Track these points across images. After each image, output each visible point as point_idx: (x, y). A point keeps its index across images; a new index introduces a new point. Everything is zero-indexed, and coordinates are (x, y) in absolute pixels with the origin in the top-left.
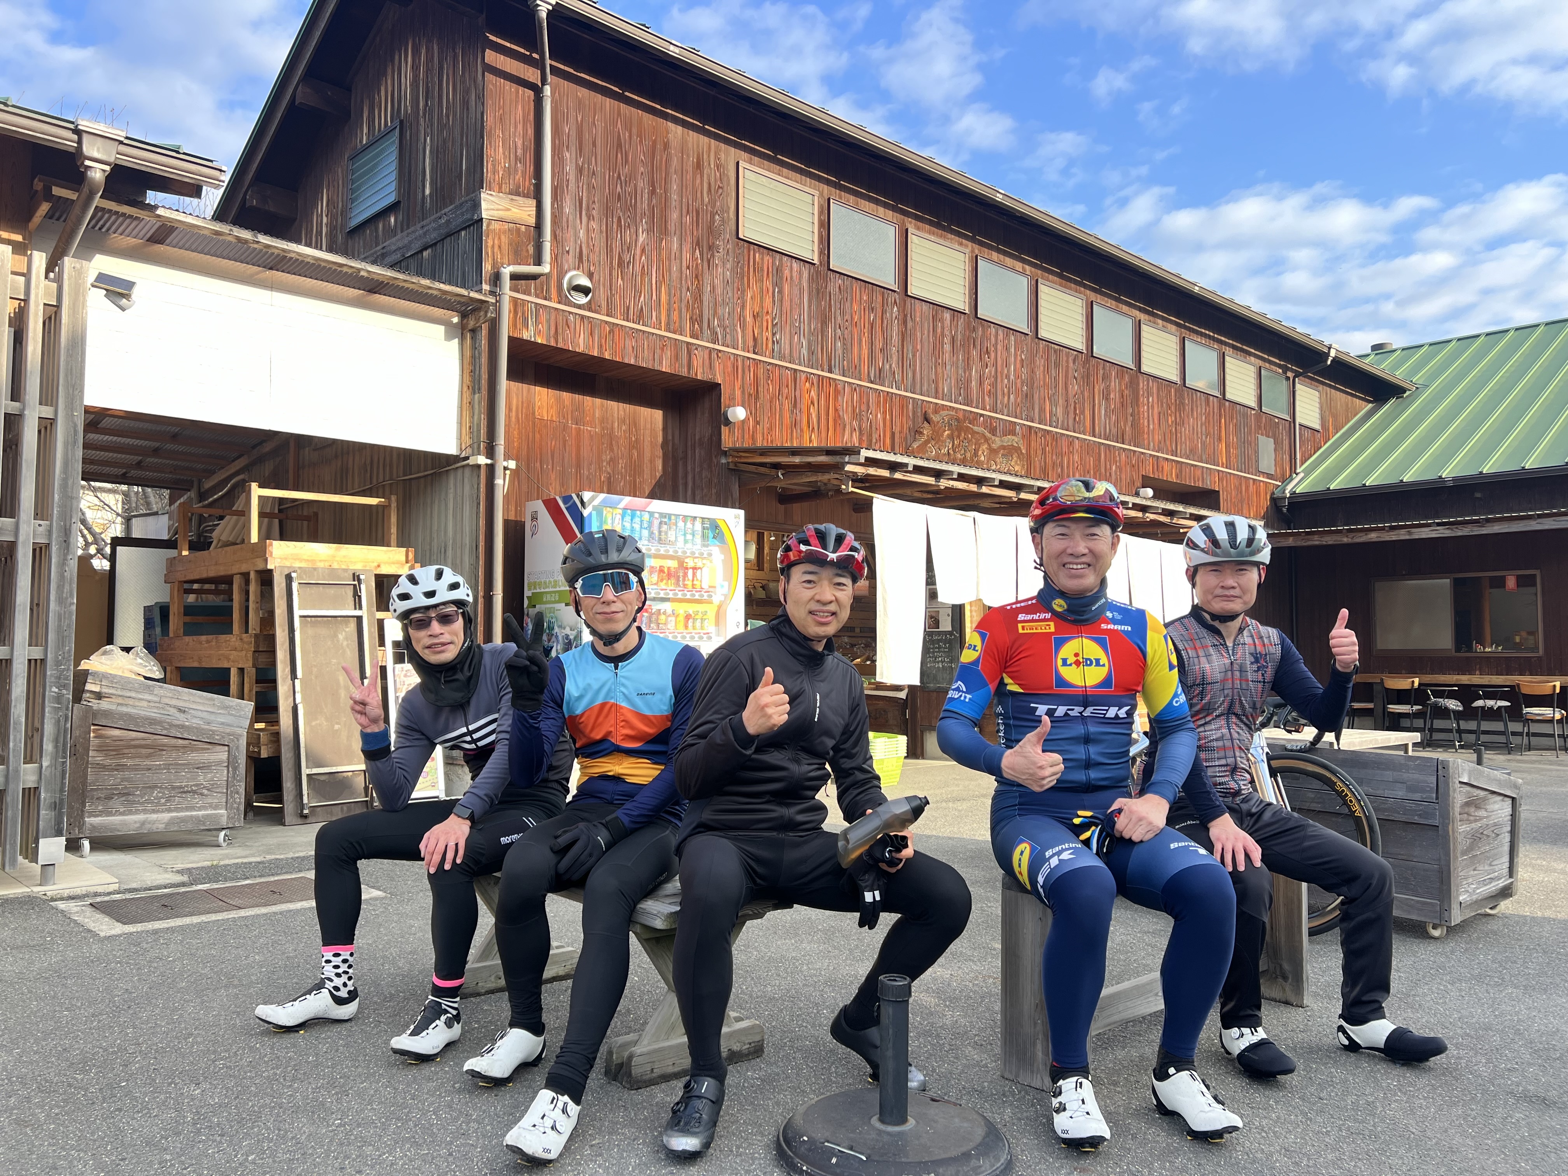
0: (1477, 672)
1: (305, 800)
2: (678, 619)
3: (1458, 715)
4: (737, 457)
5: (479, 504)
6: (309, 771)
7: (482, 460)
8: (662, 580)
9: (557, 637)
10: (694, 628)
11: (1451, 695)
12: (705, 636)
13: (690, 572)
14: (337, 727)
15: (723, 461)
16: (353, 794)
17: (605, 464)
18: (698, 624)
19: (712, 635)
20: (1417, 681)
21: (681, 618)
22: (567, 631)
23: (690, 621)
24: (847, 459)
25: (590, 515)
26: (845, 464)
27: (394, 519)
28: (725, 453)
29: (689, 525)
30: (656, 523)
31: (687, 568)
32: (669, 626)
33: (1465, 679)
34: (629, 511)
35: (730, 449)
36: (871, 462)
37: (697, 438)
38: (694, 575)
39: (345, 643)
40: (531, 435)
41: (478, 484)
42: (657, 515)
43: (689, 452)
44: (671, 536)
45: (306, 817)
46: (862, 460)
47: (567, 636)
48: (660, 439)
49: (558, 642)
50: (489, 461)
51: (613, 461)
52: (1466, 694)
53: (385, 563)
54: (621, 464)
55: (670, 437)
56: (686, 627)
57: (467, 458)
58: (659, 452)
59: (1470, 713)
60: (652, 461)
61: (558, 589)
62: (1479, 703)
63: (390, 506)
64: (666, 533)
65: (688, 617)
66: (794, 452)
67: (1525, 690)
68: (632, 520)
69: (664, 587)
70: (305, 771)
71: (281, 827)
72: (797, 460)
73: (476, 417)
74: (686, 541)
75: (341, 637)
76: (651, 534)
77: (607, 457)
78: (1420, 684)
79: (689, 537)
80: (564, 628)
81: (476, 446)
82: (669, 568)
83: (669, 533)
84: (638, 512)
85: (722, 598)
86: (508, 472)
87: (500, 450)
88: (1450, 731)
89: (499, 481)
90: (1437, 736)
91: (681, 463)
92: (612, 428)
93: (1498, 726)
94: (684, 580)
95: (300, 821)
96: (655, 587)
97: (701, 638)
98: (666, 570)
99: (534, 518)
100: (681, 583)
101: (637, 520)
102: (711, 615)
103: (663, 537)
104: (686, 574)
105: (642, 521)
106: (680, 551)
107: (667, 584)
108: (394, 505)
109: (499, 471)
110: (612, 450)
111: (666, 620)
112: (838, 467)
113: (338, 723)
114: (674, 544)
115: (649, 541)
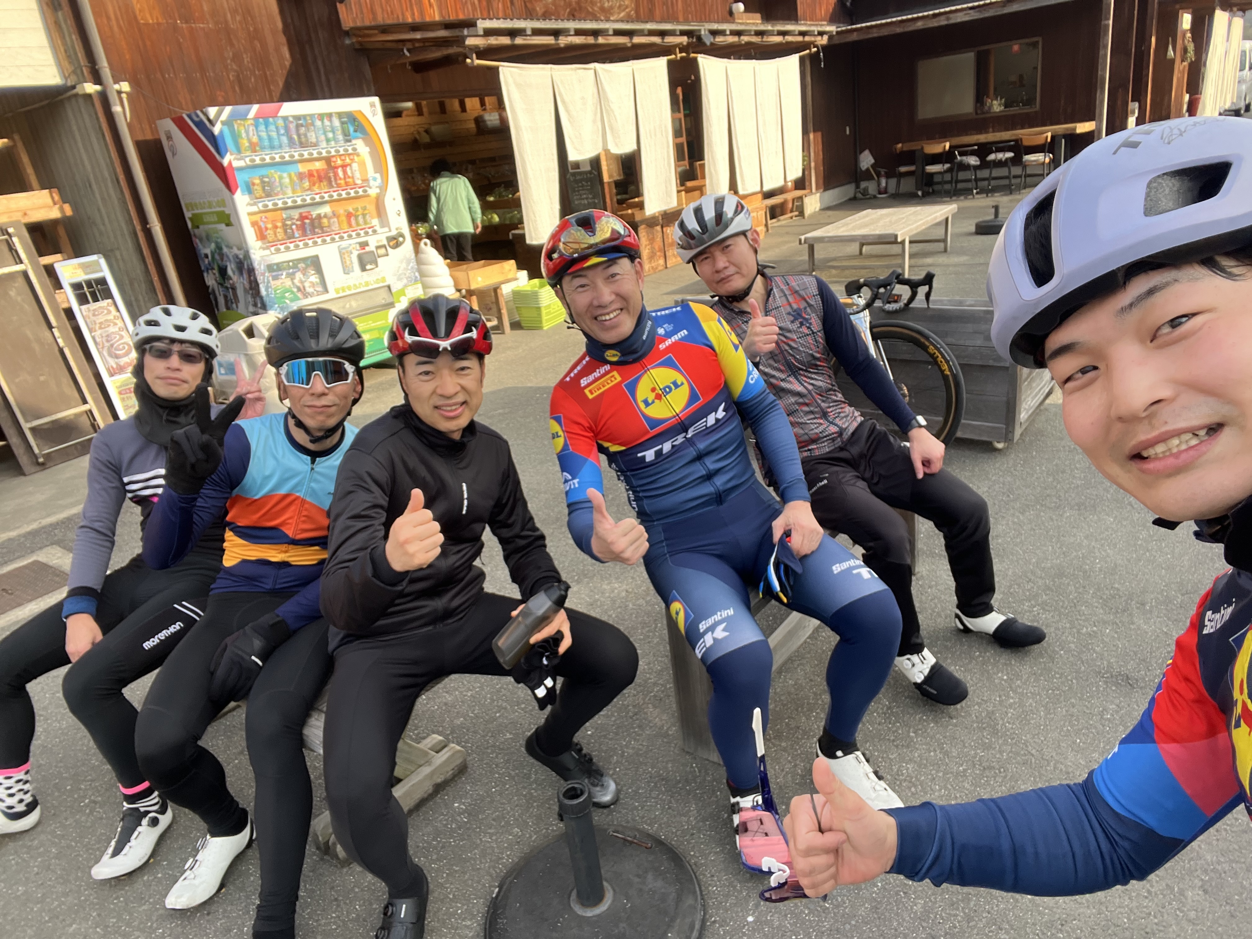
0: (991, 130)
1: (36, 451)
2: (341, 219)
3: (976, 168)
4: (360, 36)
5: (103, 135)
6: (29, 425)
7: (90, 88)
8: (314, 185)
9: (228, 257)
10: (358, 224)
11: (973, 153)
12: (370, 231)
13: (340, 172)
14: (42, 378)
15: (347, 42)
16: (81, 434)
17: (229, 61)
18: (360, 219)
19: (377, 228)
20: (947, 145)
21: (344, 218)
22: (235, 251)
23: (352, 219)
24: (466, 32)
25: (221, 132)
26: (464, 38)
27: (25, 159)
28: (347, 33)
29: (327, 123)
30: (292, 126)
31: (337, 168)
32: (333, 228)
33: (982, 138)
34: (261, 120)
35: (352, 29)
36: (489, 33)
37: (316, 18)
38: (345, 172)
39: (19, 299)
40: (140, 43)
41: (96, 114)
42: (291, 119)
43: (313, 36)
44: (312, 137)
45: (43, 464)
46: (481, 33)
47: (237, 256)
48: (280, 25)
49: (230, 261)
50: (98, 88)
51: (237, 58)
52: (983, 150)
53: (32, 209)
54: (246, 59)
55: (289, 21)
56: (350, 225)
57: (74, 87)
58: (283, 39)
59: (985, 164)
60: (277, 49)
61: (213, 210)
62: (992, 157)
63: (15, 146)
64: (306, 135)
65: (349, 215)
66: (415, 28)
67: (1026, 143)
68: (266, 128)
69: (318, 191)
70: (26, 426)
71: (22, 478)
72: (418, 36)
73: (67, 38)
74: (328, 140)
75: (12, 293)
76: (290, 139)
77: (229, 54)
78: (950, 147)
79: (330, 135)
80: (232, 248)
81: (79, 72)
82: (317, 171)
83: (309, 134)
84: (271, 120)
85: (378, 191)
86: (124, 96)
87: (106, 72)
88: (969, 181)
89: (117, 109)
90: (960, 186)
91: (307, 47)
92: (226, 22)
93: (1003, 172)
94: (336, 179)
95: (38, 468)
96: (309, 193)
97: (367, 233)
98: (315, 174)
99: (169, 138)
100: (333, 183)
101: (272, 127)
102: (372, 208)
103: (303, 140)
104: (336, 175)
105: (277, 128)
106: (324, 152)
107: (320, 187)
108: (20, 145)
109: (113, 98)
110: (232, 45)
111: (329, 222)
112: (460, 41)
113: (43, 375)
114: (315, 145)
115: (291, 147)
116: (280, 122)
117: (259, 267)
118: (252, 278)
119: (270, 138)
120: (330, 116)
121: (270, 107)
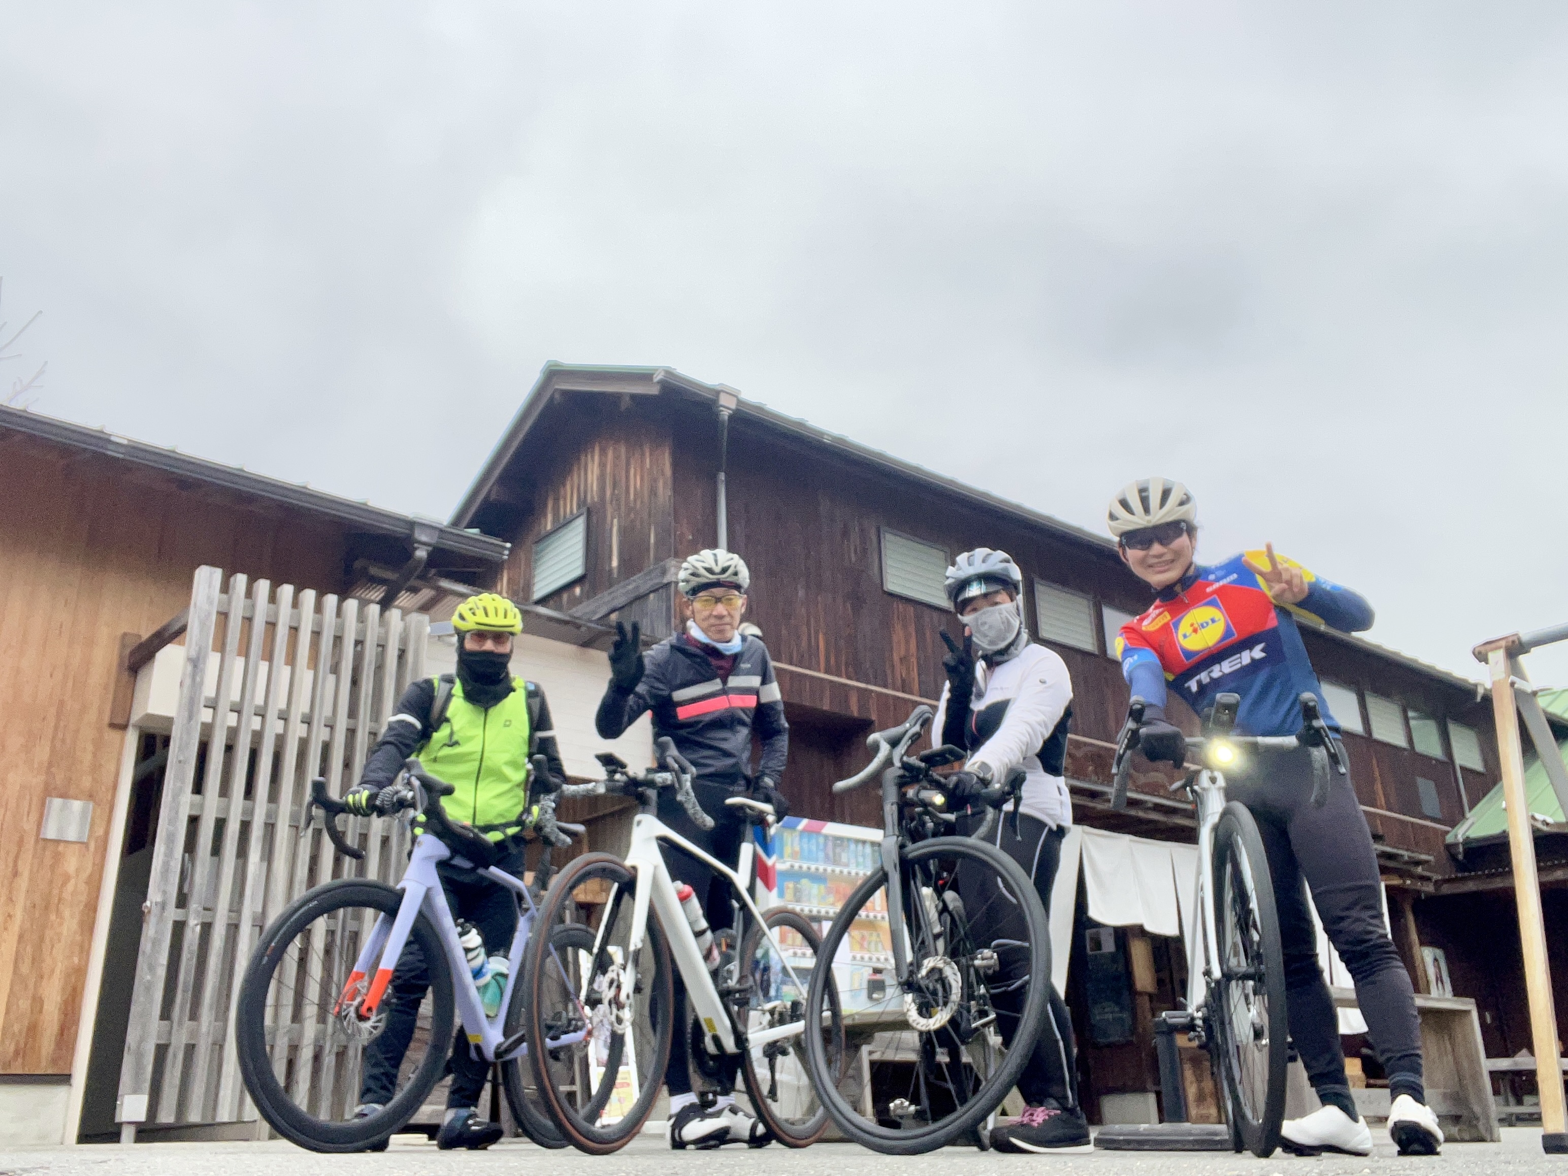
8: (838, 901)
18: (872, 946)
23: (866, 943)
29: (860, 848)
30: (831, 844)
34: (806, 833)
42: (831, 838)
44: (845, 858)
64: (840, 855)
65: (863, 938)
68: (809, 841)
74: (858, 863)
76: (827, 855)
83: (843, 855)
84: (815, 835)
96: (832, 907)
98: (841, 891)
101: (814, 842)
103: (838, 858)
105: (818, 843)
106: (853, 872)
114: (847, 865)
115: (825, 862)
116: (821, 840)
117: (775, 967)
118: (765, 977)
119: (810, 851)
120: (864, 842)
121: (816, 823)
